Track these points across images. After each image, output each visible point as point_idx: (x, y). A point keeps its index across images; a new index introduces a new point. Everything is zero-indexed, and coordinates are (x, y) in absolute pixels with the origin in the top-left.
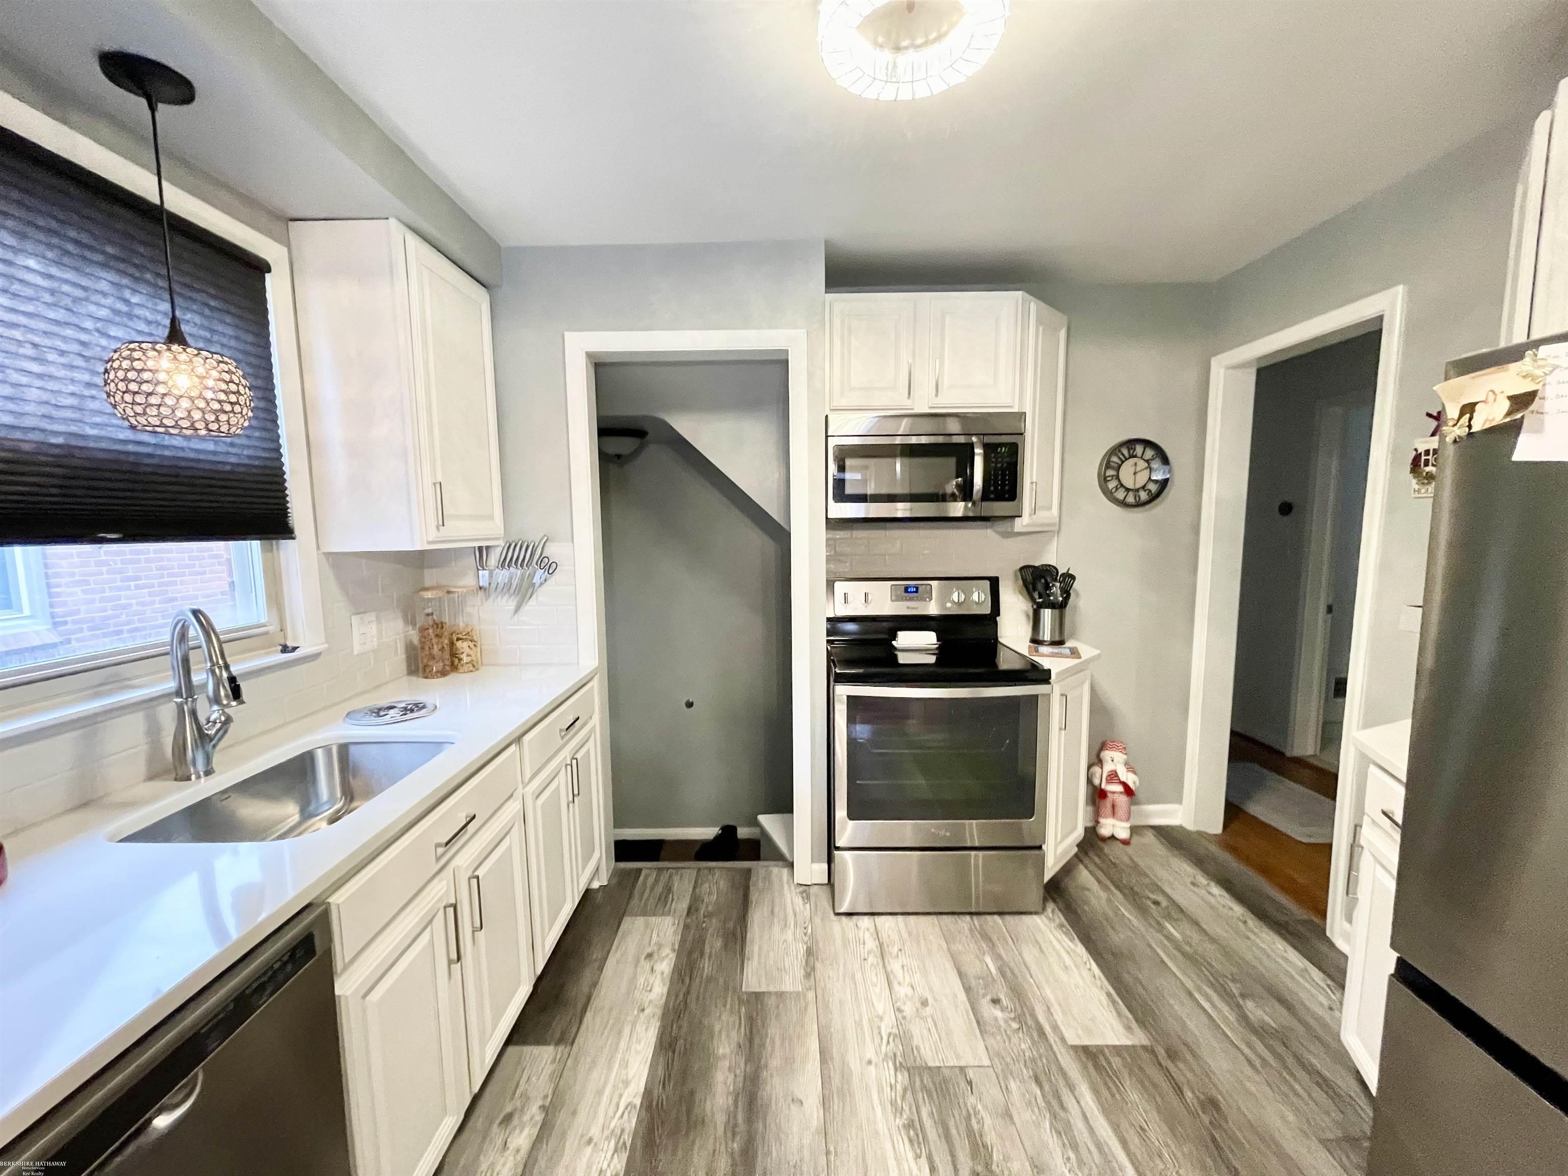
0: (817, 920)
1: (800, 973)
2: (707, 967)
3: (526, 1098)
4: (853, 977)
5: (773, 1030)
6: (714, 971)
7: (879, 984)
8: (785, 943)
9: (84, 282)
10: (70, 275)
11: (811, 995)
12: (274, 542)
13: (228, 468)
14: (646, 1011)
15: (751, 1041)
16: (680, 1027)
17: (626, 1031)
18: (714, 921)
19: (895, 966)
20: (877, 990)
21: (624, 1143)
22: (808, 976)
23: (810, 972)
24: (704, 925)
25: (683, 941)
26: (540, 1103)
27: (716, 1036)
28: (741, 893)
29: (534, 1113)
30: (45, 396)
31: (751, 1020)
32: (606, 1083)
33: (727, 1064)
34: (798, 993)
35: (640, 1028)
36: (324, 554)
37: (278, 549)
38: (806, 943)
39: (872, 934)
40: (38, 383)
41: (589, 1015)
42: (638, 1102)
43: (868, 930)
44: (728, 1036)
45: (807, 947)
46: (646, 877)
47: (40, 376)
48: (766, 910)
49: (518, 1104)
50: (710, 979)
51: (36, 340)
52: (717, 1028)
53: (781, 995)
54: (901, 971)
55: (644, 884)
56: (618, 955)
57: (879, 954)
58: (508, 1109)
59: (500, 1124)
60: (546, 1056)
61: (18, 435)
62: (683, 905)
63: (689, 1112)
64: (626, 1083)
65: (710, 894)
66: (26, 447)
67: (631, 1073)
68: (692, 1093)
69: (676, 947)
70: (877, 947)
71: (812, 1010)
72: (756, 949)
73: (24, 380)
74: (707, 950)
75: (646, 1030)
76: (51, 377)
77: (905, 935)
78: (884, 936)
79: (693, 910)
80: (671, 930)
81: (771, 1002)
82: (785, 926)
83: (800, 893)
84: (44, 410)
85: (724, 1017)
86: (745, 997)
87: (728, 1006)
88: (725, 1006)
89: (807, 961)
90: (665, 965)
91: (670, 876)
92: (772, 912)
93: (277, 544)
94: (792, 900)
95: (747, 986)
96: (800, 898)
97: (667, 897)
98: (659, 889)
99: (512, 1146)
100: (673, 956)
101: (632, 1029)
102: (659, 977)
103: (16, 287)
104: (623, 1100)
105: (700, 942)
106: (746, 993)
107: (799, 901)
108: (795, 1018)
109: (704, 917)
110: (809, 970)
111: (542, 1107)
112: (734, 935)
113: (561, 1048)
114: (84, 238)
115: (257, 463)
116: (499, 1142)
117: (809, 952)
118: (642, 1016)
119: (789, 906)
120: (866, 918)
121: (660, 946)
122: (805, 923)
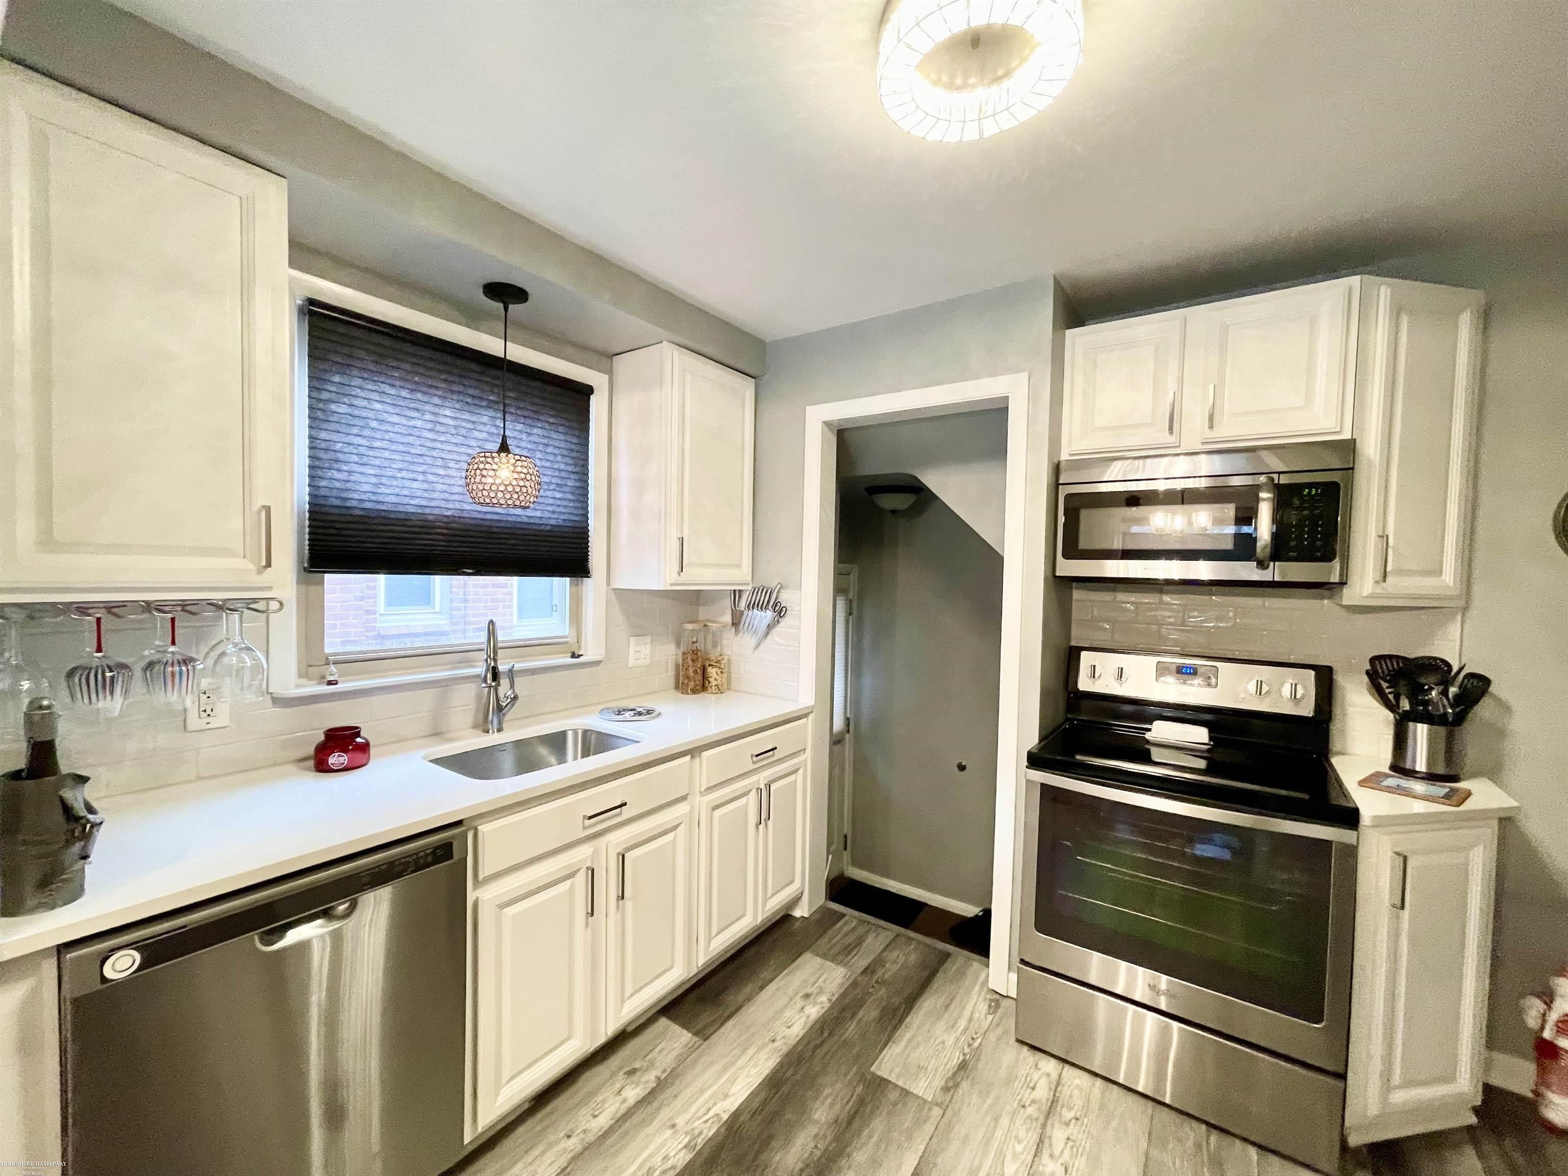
0: (992, 1037)
1: (939, 1082)
2: (851, 1029)
3: (652, 1064)
4: (996, 1119)
5: (878, 1124)
6: (856, 1037)
7: (1025, 1142)
8: (942, 1045)
9: (474, 419)
10: (467, 416)
11: (937, 1112)
12: (580, 579)
13: (548, 528)
14: (776, 1044)
15: (850, 1122)
16: (795, 1073)
17: (751, 1052)
18: (883, 991)
19: (1058, 1135)
20: (1019, 1148)
21: (696, 1145)
22: (946, 1089)
23: (951, 1086)
24: (871, 990)
25: (843, 995)
26: (659, 1074)
27: (821, 1098)
28: (926, 974)
29: (650, 1078)
30: (445, 488)
31: (862, 1102)
32: (710, 1086)
33: (815, 1130)
34: (925, 1101)
35: (763, 1055)
36: (613, 589)
37: (582, 584)
38: (964, 1054)
39: (1050, 1083)
40: (441, 481)
41: (730, 1023)
42: (725, 1117)
43: (1048, 1075)
44: (832, 1105)
45: (964, 1060)
46: (845, 924)
47: (443, 476)
48: (941, 1002)
49: (645, 1064)
50: (845, 1043)
51: (443, 456)
52: (827, 1092)
53: (905, 1093)
54: (1062, 1145)
55: (841, 928)
56: (782, 983)
57: (1045, 1108)
58: (637, 1065)
59: (625, 1073)
60: (683, 1038)
61: (428, 511)
62: (864, 963)
63: (758, 1153)
64: (726, 1096)
65: (895, 962)
66: (431, 518)
67: (733, 1090)
68: (770, 1138)
69: (834, 999)
70: (1048, 1100)
71: (929, 1128)
72: (908, 1035)
73: (435, 479)
74: (860, 1015)
75: (767, 1060)
76: (450, 477)
77: (1095, 1105)
78: (1065, 1091)
79: (868, 971)
80: (839, 980)
81: (893, 1096)
82: (953, 1027)
83: (990, 1000)
84: (443, 496)
85: (839, 1086)
86: (869, 1077)
87: (849, 1077)
88: (846, 1075)
89: (955, 1074)
90: (814, 1012)
91: (868, 932)
92: (947, 1007)
93: (582, 581)
94: (976, 1004)
95: (878, 1068)
96: (987, 1005)
97: (852, 950)
98: (851, 939)
99: (624, 1094)
100: (827, 1005)
101: (756, 1052)
102: (804, 1019)
103: (438, 427)
104: (715, 1108)
105: (859, 1004)
106: (874, 1074)
107: (983, 1007)
108: (906, 1125)
109: (877, 982)
110: (951, 1084)
111: (658, 1078)
112: (895, 1010)
113: (696, 1039)
114: (476, 392)
115: (570, 524)
116: (618, 1086)
117: (963, 1066)
118: (771, 1046)
119: (969, 1007)
120: (1053, 1062)
121: (821, 991)
122: (976, 1033)
